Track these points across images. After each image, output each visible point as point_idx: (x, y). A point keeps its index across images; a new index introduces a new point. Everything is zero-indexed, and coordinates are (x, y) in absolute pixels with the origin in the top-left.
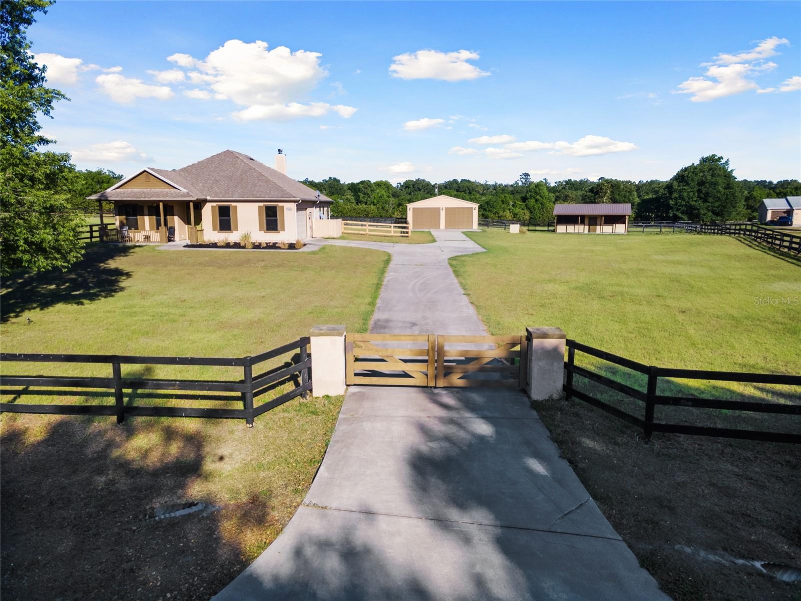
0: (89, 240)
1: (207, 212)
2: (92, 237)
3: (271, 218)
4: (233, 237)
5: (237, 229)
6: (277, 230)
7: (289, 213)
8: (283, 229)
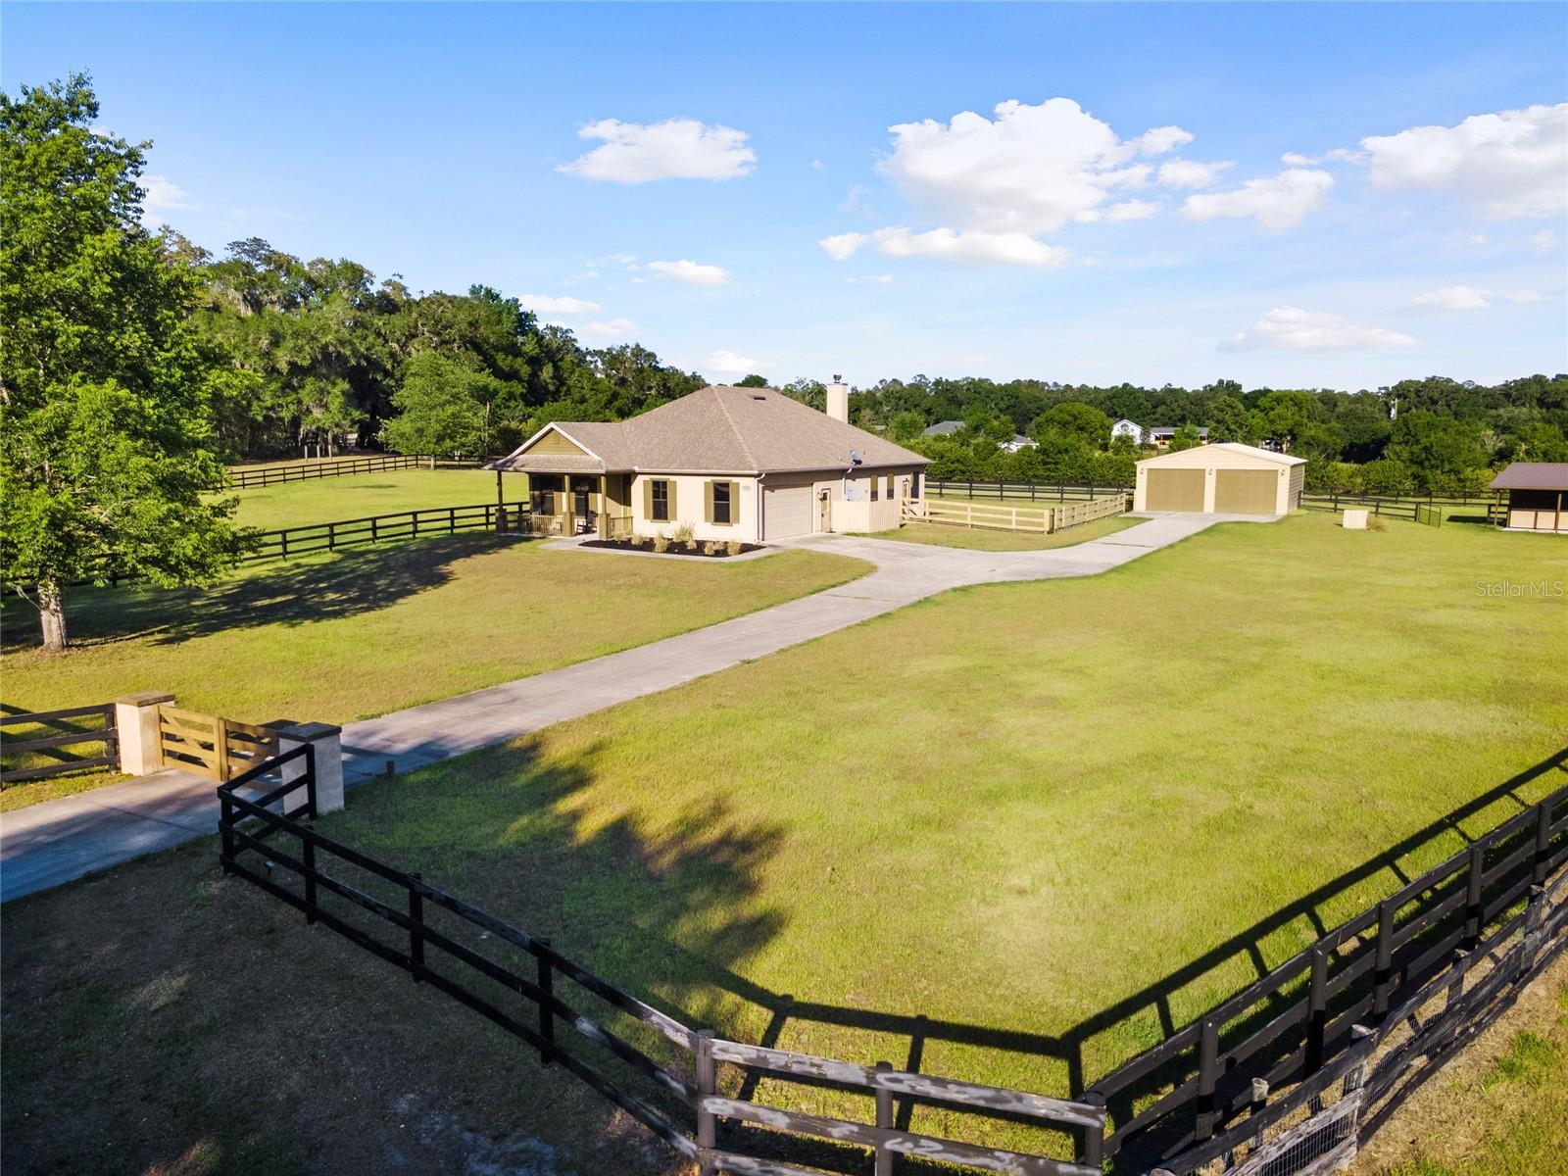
0: (484, 528)
1: (639, 490)
2: (488, 523)
3: (722, 504)
4: (668, 530)
5: (675, 518)
6: (728, 521)
7: (747, 493)
8: (737, 521)
